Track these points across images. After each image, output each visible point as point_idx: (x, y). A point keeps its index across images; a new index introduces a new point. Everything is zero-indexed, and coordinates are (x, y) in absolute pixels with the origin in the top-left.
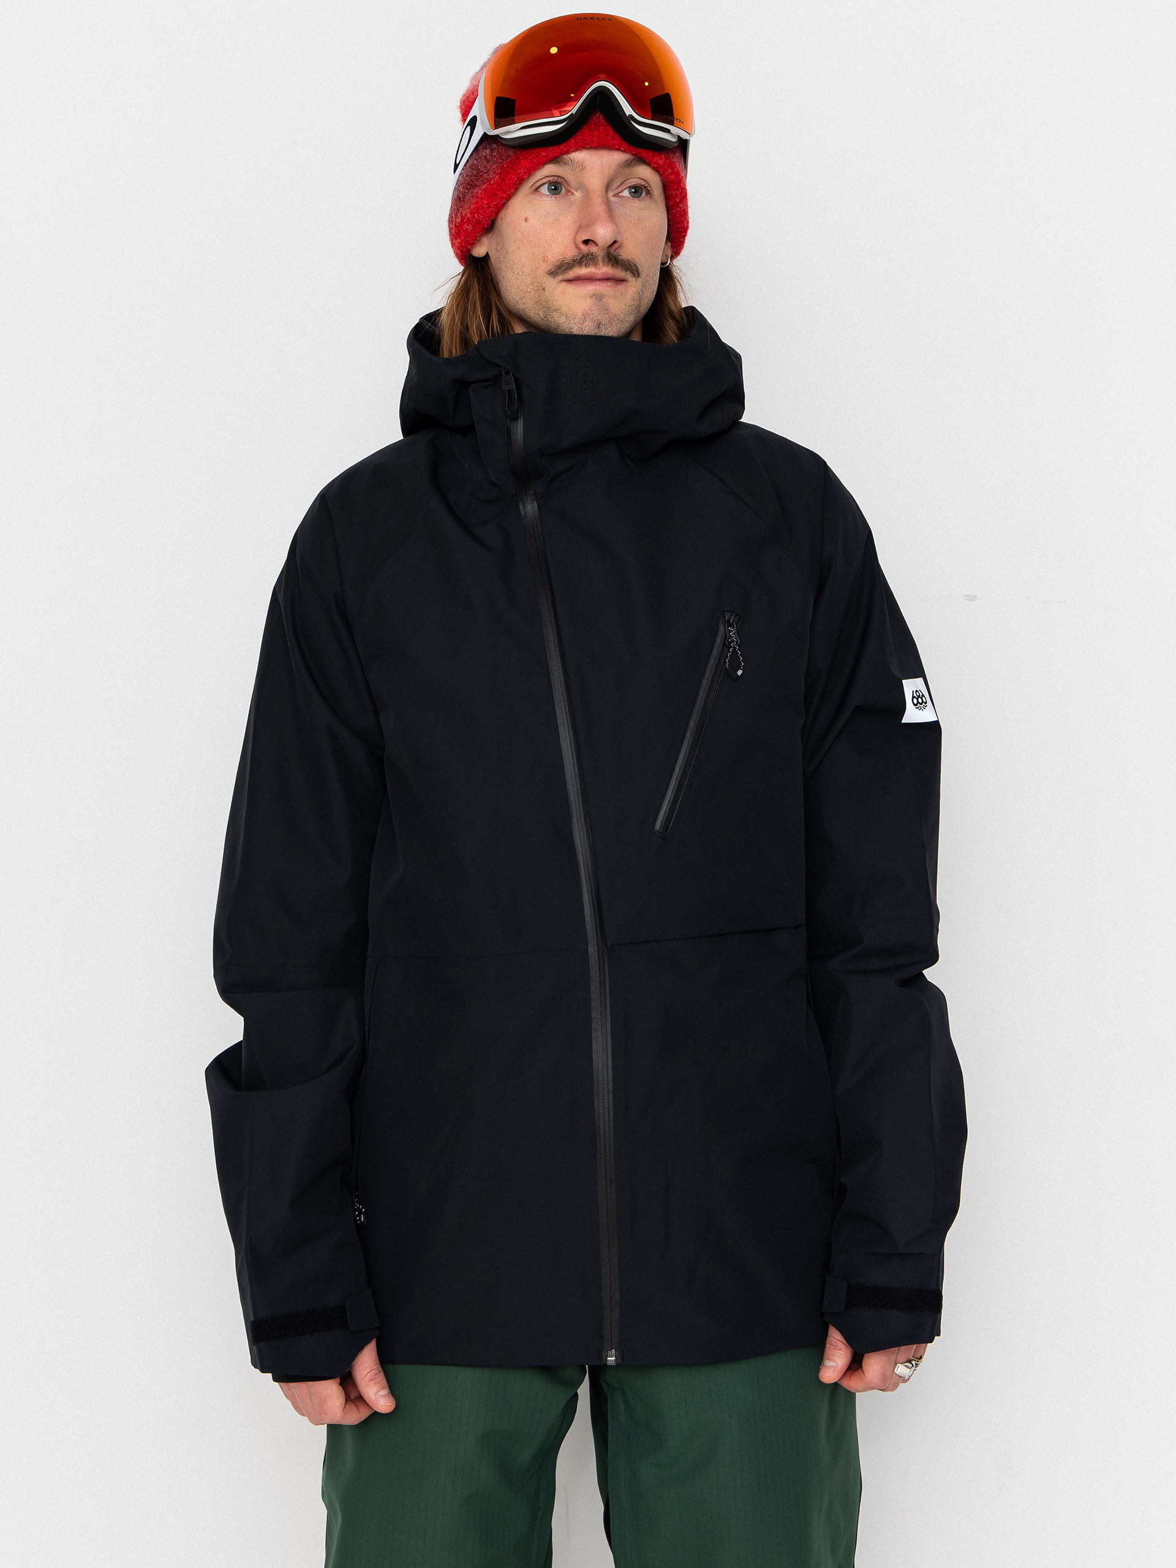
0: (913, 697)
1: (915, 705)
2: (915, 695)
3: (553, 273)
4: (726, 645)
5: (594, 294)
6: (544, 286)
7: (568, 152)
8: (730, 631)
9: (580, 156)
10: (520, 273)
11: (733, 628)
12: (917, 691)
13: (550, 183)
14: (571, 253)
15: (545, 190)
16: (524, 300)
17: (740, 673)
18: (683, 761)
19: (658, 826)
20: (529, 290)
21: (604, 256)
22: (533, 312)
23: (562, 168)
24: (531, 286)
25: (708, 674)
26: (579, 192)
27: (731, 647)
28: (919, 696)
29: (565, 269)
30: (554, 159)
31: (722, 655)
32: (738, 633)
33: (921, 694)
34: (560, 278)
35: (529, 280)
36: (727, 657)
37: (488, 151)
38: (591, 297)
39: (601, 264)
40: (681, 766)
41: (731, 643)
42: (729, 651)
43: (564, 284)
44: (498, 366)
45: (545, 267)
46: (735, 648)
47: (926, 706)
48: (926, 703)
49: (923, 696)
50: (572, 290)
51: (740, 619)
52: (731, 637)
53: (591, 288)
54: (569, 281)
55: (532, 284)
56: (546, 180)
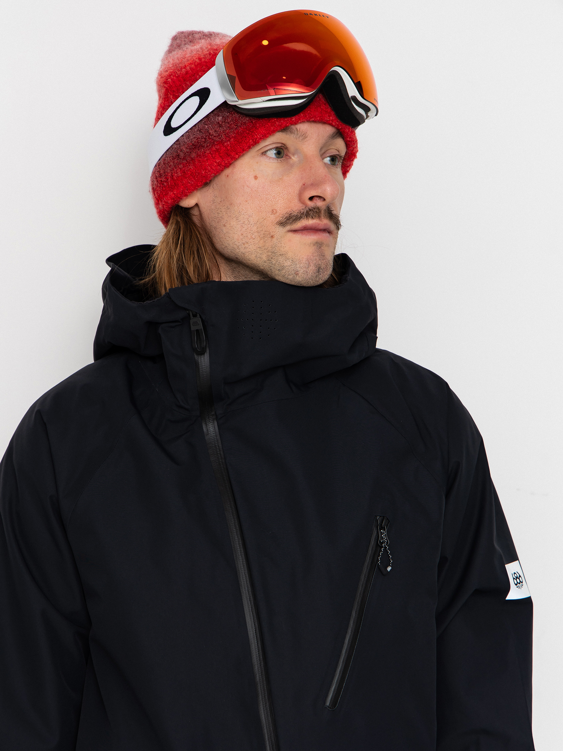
0: (514, 579)
1: (516, 585)
2: (514, 577)
3: (282, 224)
4: (378, 546)
5: (317, 243)
6: (272, 234)
7: (296, 123)
8: (382, 533)
9: (303, 127)
10: (246, 222)
11: (384, 530)
12: (515, 573)
13: (276, 148)
14: (296, 207)
15: (272, 153)
16: (246, 245)
17: (389, 569)
18: (348, 645)
19: (328, 704)
20: (253, 237)
21: (325, 210)
22: (254, 256)
23: (288, 136)
24: (256, 234)
25: (365, 570)
26: (296, 156)
27: (382, 547)
28: (517, 577)
29: (294, 220)
30: (284, 129)
31: (376, 554)
32: (388, 535)
33: (518, 575)
34: (288, 228)
35: (254, 229)
36: (379, 555)
37: (220, 118)
38: (314, 245)
39: (323, 217)
40: (346, 650)
41: (382, 543)
42: (380, 551)
43: (290, 234)
44: (185, 309)
45: (273, 218)
46: (386, 548)
47: (522, 585)
48: (522, 582)
49: (520, 576)
50: (297, 238)
51: (389, 522)
52: (382, 538)
53: (313, 238)
54: (295, 231)
55: (258, 232)
56: (274, 146)
